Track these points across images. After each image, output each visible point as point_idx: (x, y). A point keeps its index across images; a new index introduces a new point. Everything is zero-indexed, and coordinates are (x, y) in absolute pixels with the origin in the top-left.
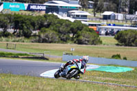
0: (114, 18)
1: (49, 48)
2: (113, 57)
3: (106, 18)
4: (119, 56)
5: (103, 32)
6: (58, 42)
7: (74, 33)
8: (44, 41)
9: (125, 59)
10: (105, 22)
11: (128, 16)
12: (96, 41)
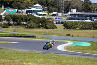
0: (58, 15)
1: (34, 31)
2: (67, 35)
3: (54, 15)
4: (69, 35)
5: (55, 22)
6: (36, 28)
7: (42, 23)
8: (30, 28)
9: (73, 36)
10: (54, 17)
11: (64, 14)
12: (54, 27)
